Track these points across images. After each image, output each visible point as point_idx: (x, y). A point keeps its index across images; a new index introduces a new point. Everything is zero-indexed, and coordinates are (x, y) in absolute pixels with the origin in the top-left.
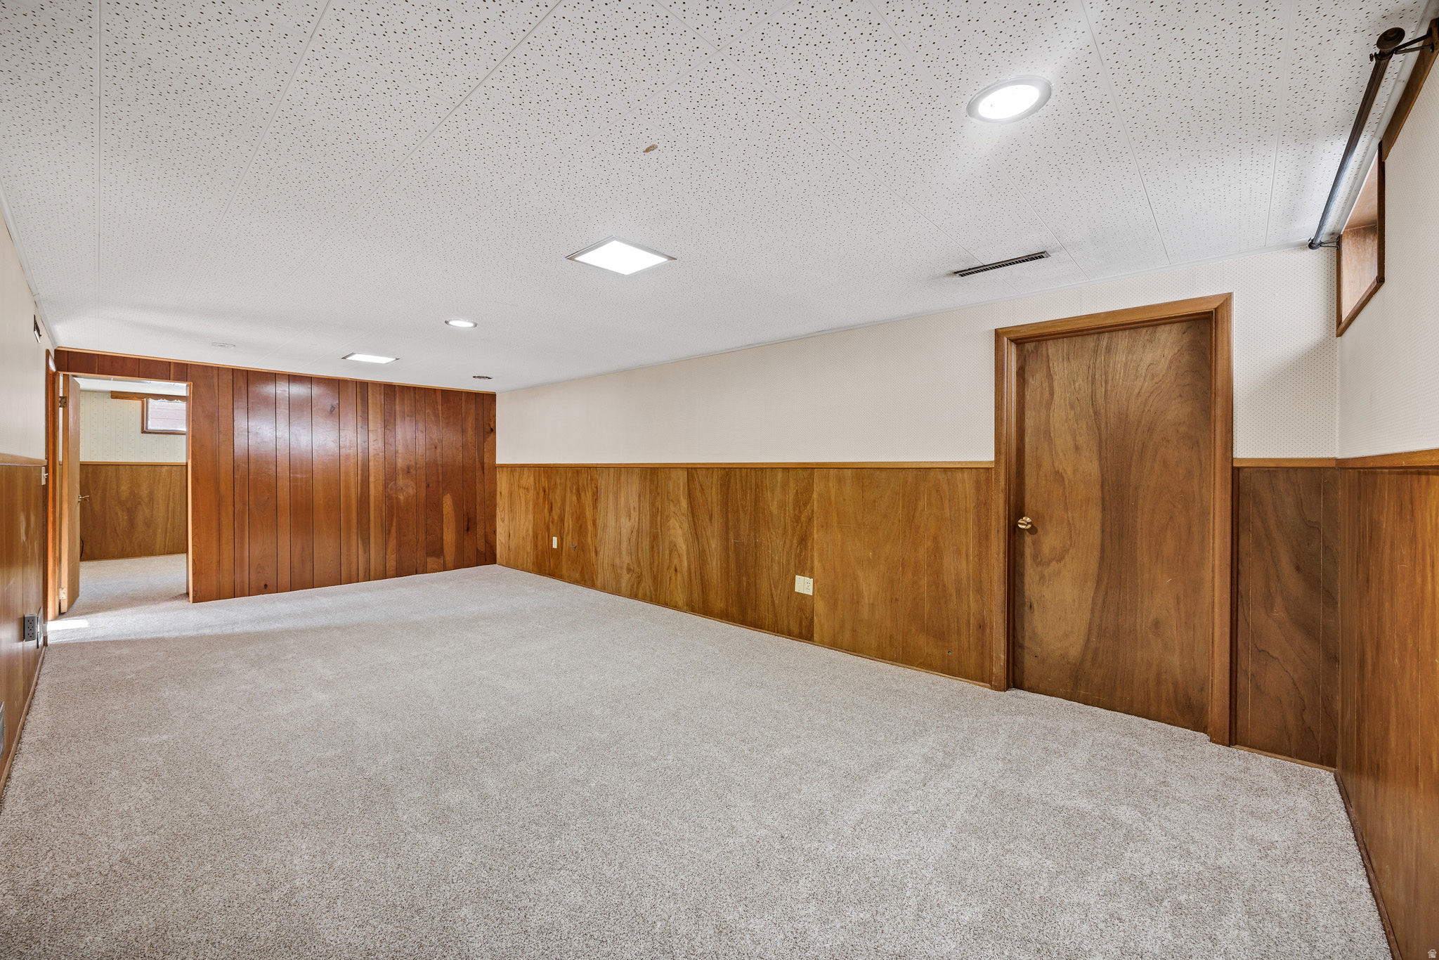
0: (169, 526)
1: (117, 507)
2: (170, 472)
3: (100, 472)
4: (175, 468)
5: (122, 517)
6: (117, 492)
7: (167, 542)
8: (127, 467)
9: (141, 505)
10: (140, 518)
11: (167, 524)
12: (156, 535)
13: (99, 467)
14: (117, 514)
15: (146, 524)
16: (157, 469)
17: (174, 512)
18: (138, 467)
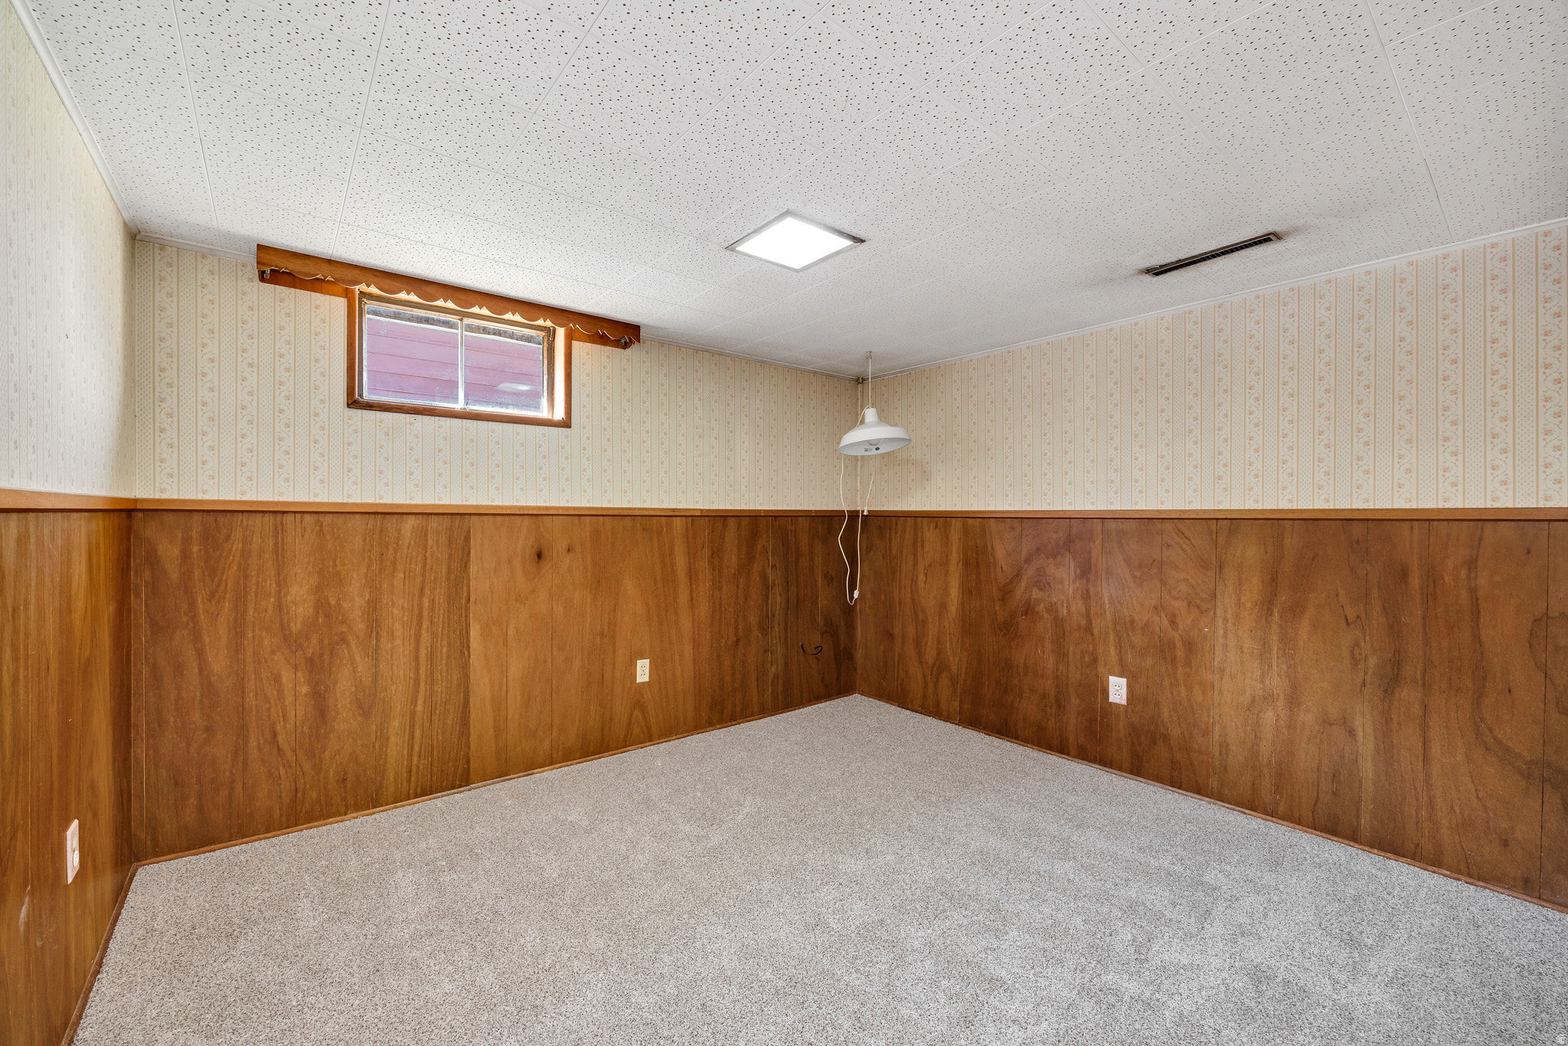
0: (419, 708)
1: (278, 656)
2: (423, 535)
3: (228, 537)
4: (434, 523)
5: (295, 685)
6: (280, 607)
7: (415, 759)
8: (307, 517)
9: (348, 645)
10: (343, 689)
11: (415, 702)
12: (388, 739)
13: (222, 519)
14: (277, 679)
15: (360, 707)
16: (391, 523)
17: (431, 657)
18: (340, 520)
